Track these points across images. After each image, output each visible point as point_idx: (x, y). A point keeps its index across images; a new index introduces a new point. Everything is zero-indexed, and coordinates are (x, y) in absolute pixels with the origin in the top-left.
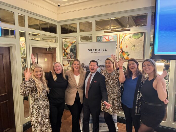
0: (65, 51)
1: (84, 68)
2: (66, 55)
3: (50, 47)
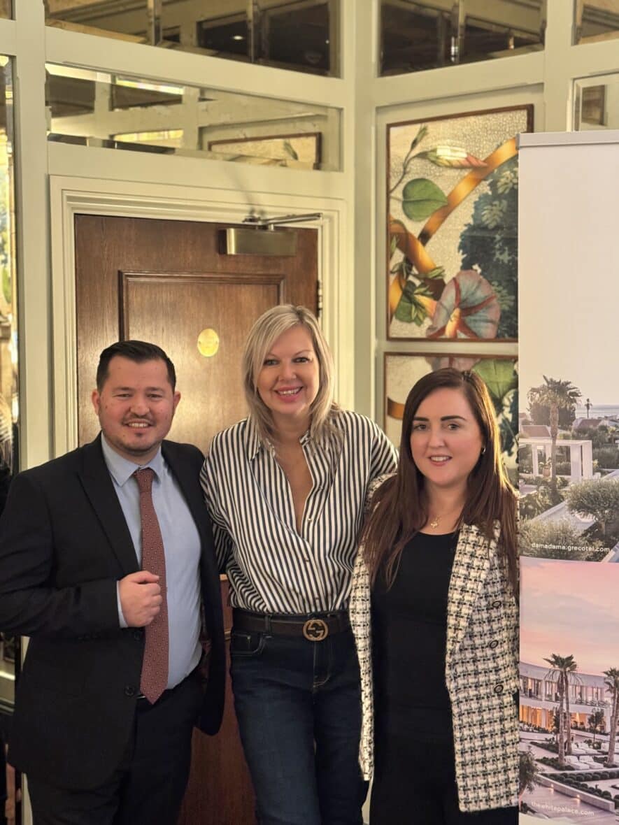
0: (411, 260)
1: (566, 437)
2: (422, 294)
3: (252, 211)
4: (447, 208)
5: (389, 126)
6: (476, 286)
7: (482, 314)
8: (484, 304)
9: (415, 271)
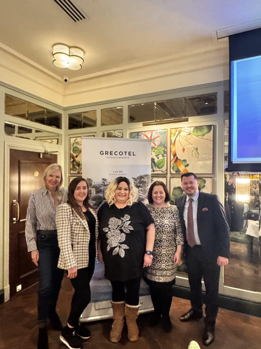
1: (91, 188)
3: (45, 151)
4: (80, 152)
5: (70, 138)
9: (75, 162)
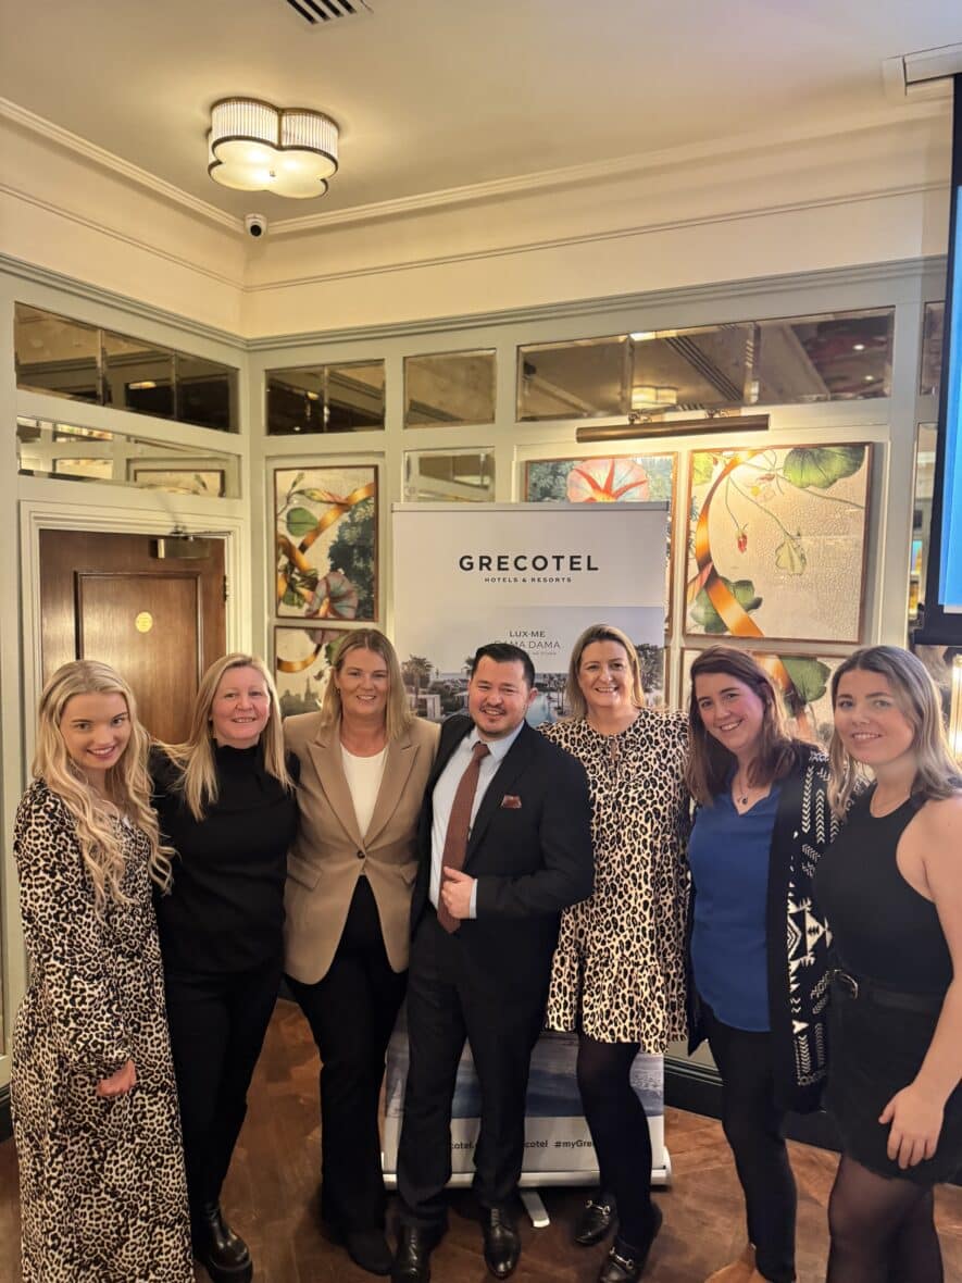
0: (293, 564)
1: (424, 693)
2: (303, 586)
3: (177, 527)
4: (318, 530)
6: (341, 583)
7: (345, 602)
8: (346, 595)
9: (296, 570)
